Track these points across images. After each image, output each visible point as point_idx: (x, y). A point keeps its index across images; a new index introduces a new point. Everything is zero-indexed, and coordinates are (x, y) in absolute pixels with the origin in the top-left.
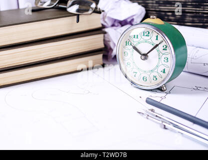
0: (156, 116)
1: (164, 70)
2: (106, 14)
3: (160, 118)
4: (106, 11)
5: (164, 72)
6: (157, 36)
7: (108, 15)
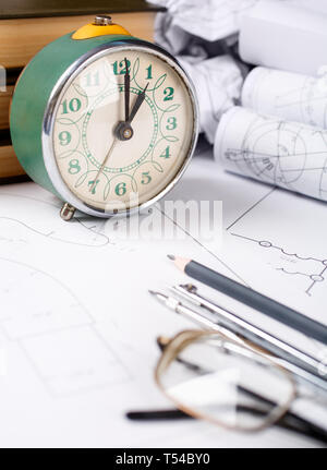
0: (202, 306)
1: (167, 150)
2: (171, 19)
3: (212, 311)
4: (172, 10)
5: (167, 156)
6: (149, 69)
7: (175, 22)
